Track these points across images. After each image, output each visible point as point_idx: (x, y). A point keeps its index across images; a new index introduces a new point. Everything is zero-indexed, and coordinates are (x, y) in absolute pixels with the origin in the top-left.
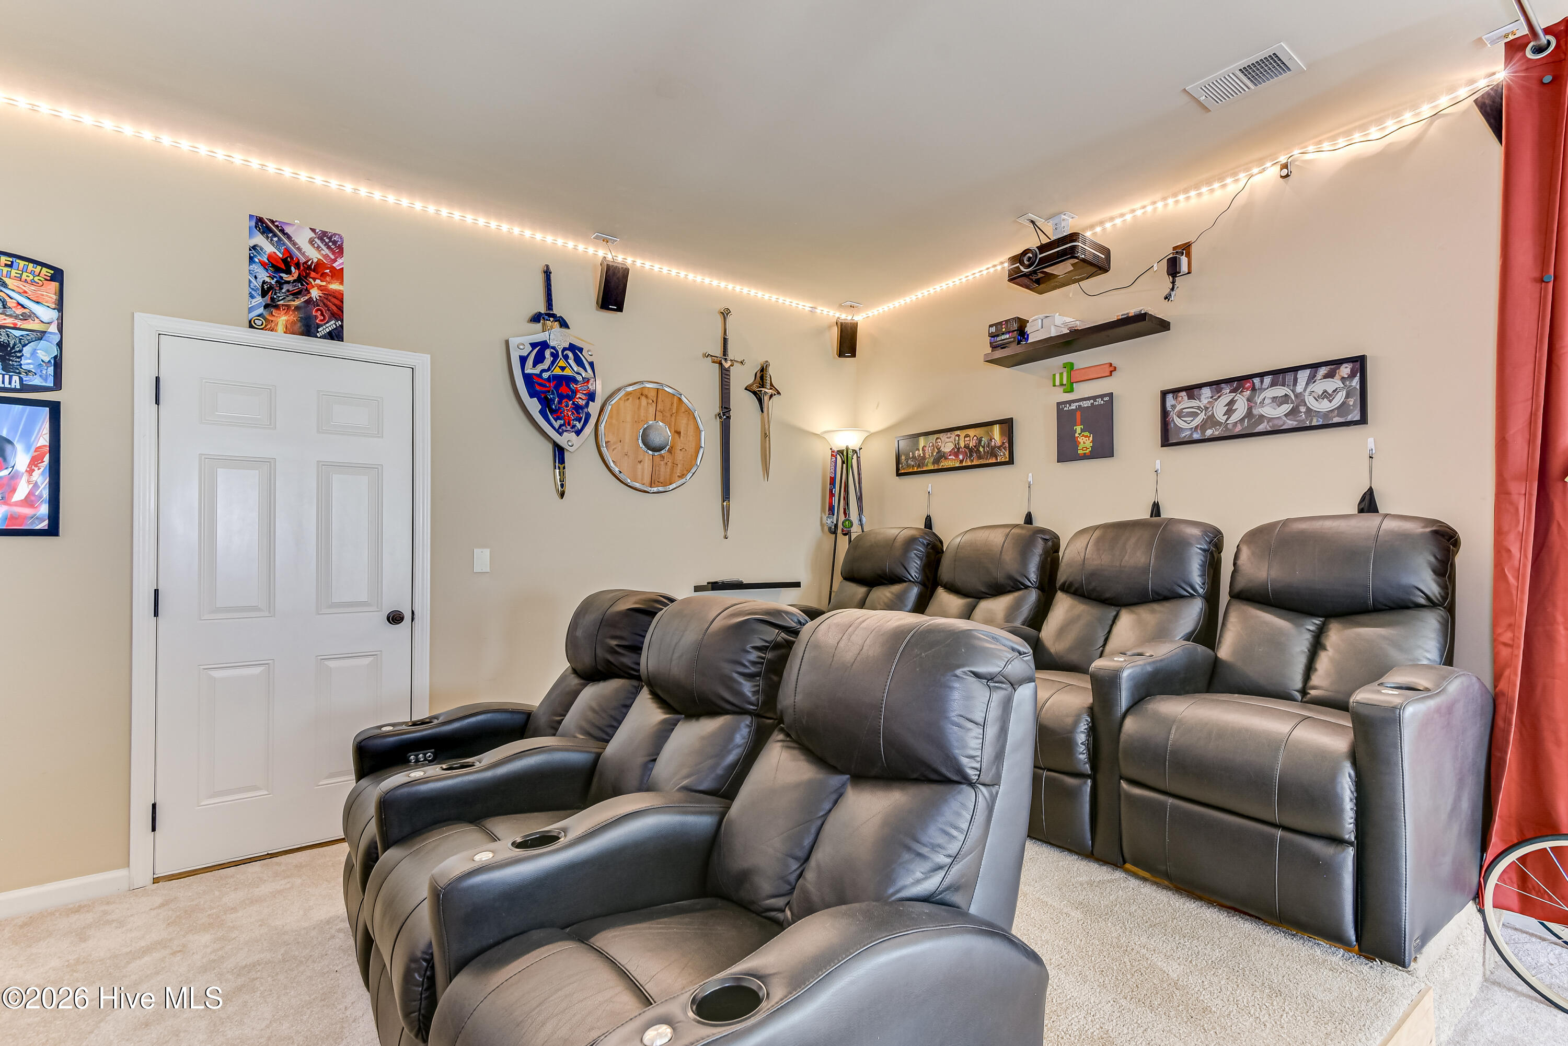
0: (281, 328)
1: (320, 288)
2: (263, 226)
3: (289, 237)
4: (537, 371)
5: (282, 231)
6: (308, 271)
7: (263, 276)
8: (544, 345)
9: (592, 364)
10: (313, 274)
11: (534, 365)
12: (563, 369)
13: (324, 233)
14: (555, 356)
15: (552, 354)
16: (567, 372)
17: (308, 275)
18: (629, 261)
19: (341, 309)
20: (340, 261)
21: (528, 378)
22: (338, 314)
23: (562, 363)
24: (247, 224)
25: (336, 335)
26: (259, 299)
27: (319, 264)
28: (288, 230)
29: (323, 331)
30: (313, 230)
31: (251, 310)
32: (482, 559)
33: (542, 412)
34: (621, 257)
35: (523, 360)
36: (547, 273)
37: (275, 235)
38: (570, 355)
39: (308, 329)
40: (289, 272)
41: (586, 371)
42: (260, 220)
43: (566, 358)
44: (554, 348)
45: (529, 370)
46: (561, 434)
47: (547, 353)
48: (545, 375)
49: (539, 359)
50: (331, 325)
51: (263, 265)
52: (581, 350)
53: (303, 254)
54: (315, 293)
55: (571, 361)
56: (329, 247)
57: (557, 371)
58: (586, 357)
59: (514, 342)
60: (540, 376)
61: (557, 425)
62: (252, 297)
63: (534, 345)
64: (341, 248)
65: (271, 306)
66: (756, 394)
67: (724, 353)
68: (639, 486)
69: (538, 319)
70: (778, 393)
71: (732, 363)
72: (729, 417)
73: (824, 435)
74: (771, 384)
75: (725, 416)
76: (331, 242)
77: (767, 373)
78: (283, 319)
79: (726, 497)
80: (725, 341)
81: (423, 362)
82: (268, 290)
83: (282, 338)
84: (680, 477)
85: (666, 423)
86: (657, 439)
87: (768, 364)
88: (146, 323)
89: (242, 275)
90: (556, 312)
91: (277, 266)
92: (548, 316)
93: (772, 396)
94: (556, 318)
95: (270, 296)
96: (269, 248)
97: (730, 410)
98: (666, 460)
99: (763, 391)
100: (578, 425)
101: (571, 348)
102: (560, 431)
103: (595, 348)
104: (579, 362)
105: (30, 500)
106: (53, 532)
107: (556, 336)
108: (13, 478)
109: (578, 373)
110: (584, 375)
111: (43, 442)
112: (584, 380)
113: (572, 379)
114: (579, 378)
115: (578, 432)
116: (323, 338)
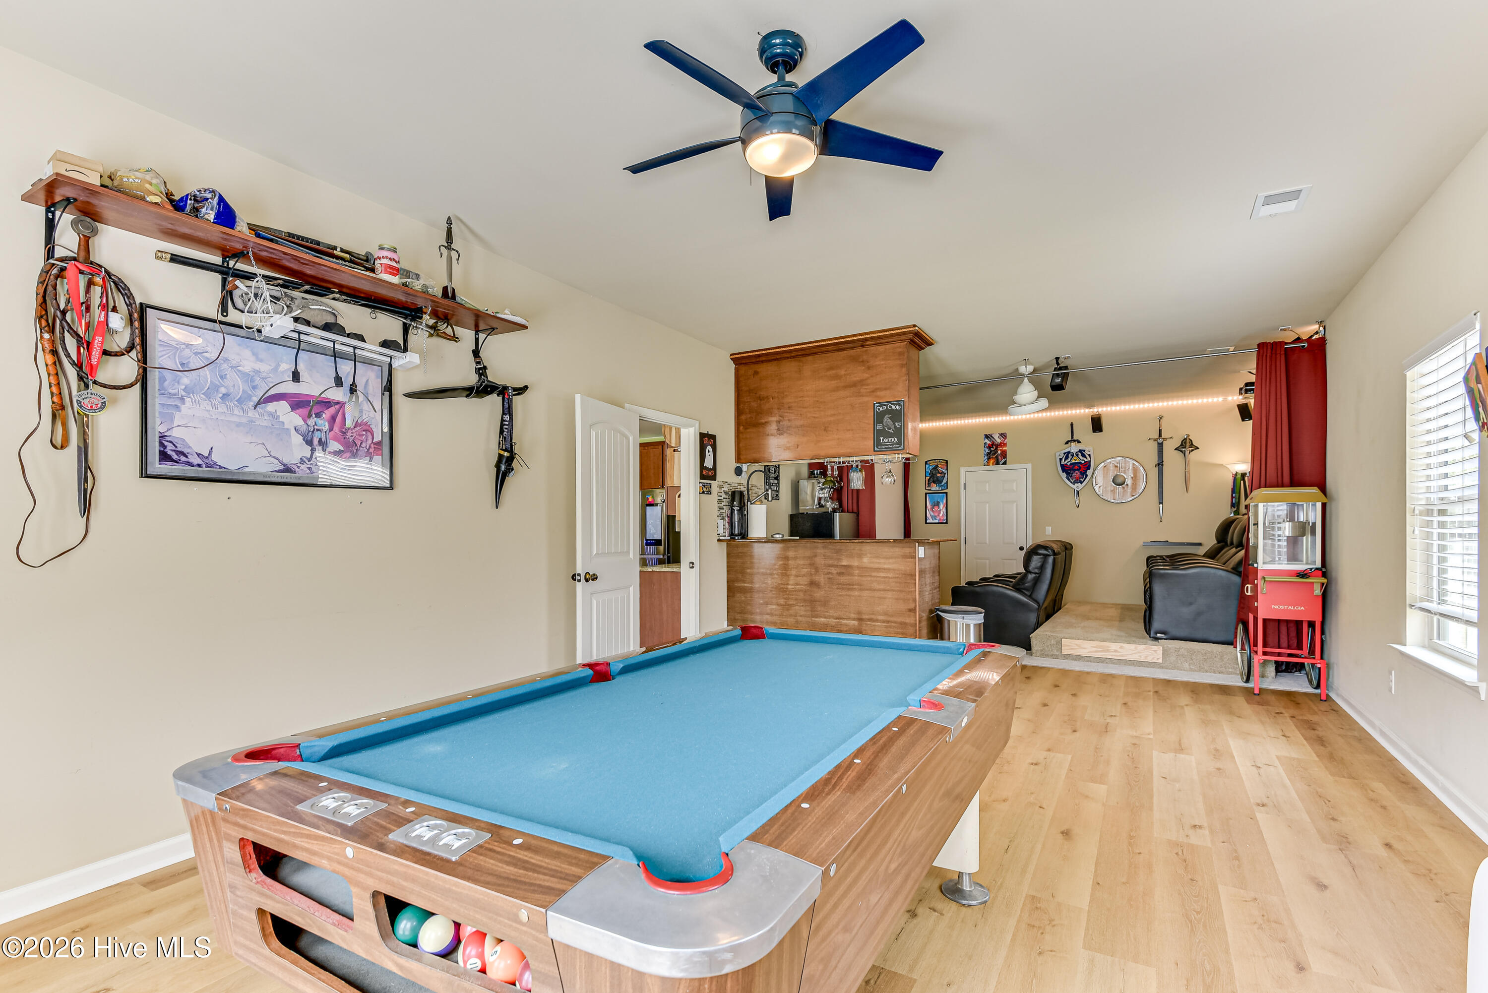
0: (991, 464)
1: (1001, 450)
2: (987, 437)
3: (993, 438)
5: (991, 436)
6: (997, 446)
7: (987, 451)
8: (1069, 452)
9: (1089, 455)
10: (999, 447)
11: (1065, 461)
12: (1075, 460)
13: (1001, 433)
14: (1073, 456)
15: (1071, 455)
16: (1078, 461)
18: (1100, 410)
19: (1006, 455)
20: (1006, 440)
21: (1063, 466)
22: (1005, 457)
23: (1075, 458)
24: (983, 436)
25: (1005, 463)
26: (986, 457)
27: (1001, 443)
29: (1001, 462)
30: (999, 433)
31: (984, 461)
32: (1049, 530)
33: (1067, 478)
34: (1095, 410)
35: (1061, 459)
36: (1072, 425)
37: (990, 438)
38: (1080, 454)
39: (998, 463)
40: (993, 448)
41: (1086, 458)
42: (986, 435)
43: (1077, 455)
44: (1073, 453)
45: (1063, 462)
47: (1070, 455)
48: (1069, 464)
49: (1067, 458)
50: (1004, 460)
51: (987, 447)
52: (1084, 451)
53: (996, 441)
54: (999, 452)
55: (1080, 456)
56: (1003, 437)
57: (1073, 461)
58: (1086, 454)
59: (1057, 454)
60: (1066, 464)
61: (1073, 481)
63: (1064, 454)
64: (1006, 436)
65: (989, 459)
66: (1181, 451)
67: (1160, 435)
68: (1113, 501)
69: (1067, 443)
70: (1197, 448)
71: (1165, 439)
72: (1163, 465)
73: (1228, 466)
74: (1192, 445)
75: (1160, 465)
76: (1003, 435)
77: (1190, 439)
78: (992, 461)
79: (1161, 503)
80: (1160, 431)
81: (1029, 466)
82: (988, 454)
83: (991, 467)
84: (1133, 496)
85: (1125, 473)
86: (1120, 480)
87: (1188, 436)
88: (962, 470)
89: (982, 452)
90: (1075, 438)
91: (990, 447)
92: (1071, 441)
93: (1192, 450)
94: (1075, 441)
95: (989, 456)
96: (988, 442)
97: (1163, 461)
98: (1125, 489)
99: (1184, 449)
100: (1082, 480)
101: (1080, 451)
102: (1074, 483)
103: (1091, 449)
104: (1083, 456)
105: (943, 515)
106: (946, 523)
107: (1074, 448)
108: (940, 510)
109: (1082, 460)
110: (1086, 460)
111: (945, 502)
112: (1085, 462)
113: (1080, 463)
114: (1083, 462)
115: (1081, 483)
116: (1002, 464)
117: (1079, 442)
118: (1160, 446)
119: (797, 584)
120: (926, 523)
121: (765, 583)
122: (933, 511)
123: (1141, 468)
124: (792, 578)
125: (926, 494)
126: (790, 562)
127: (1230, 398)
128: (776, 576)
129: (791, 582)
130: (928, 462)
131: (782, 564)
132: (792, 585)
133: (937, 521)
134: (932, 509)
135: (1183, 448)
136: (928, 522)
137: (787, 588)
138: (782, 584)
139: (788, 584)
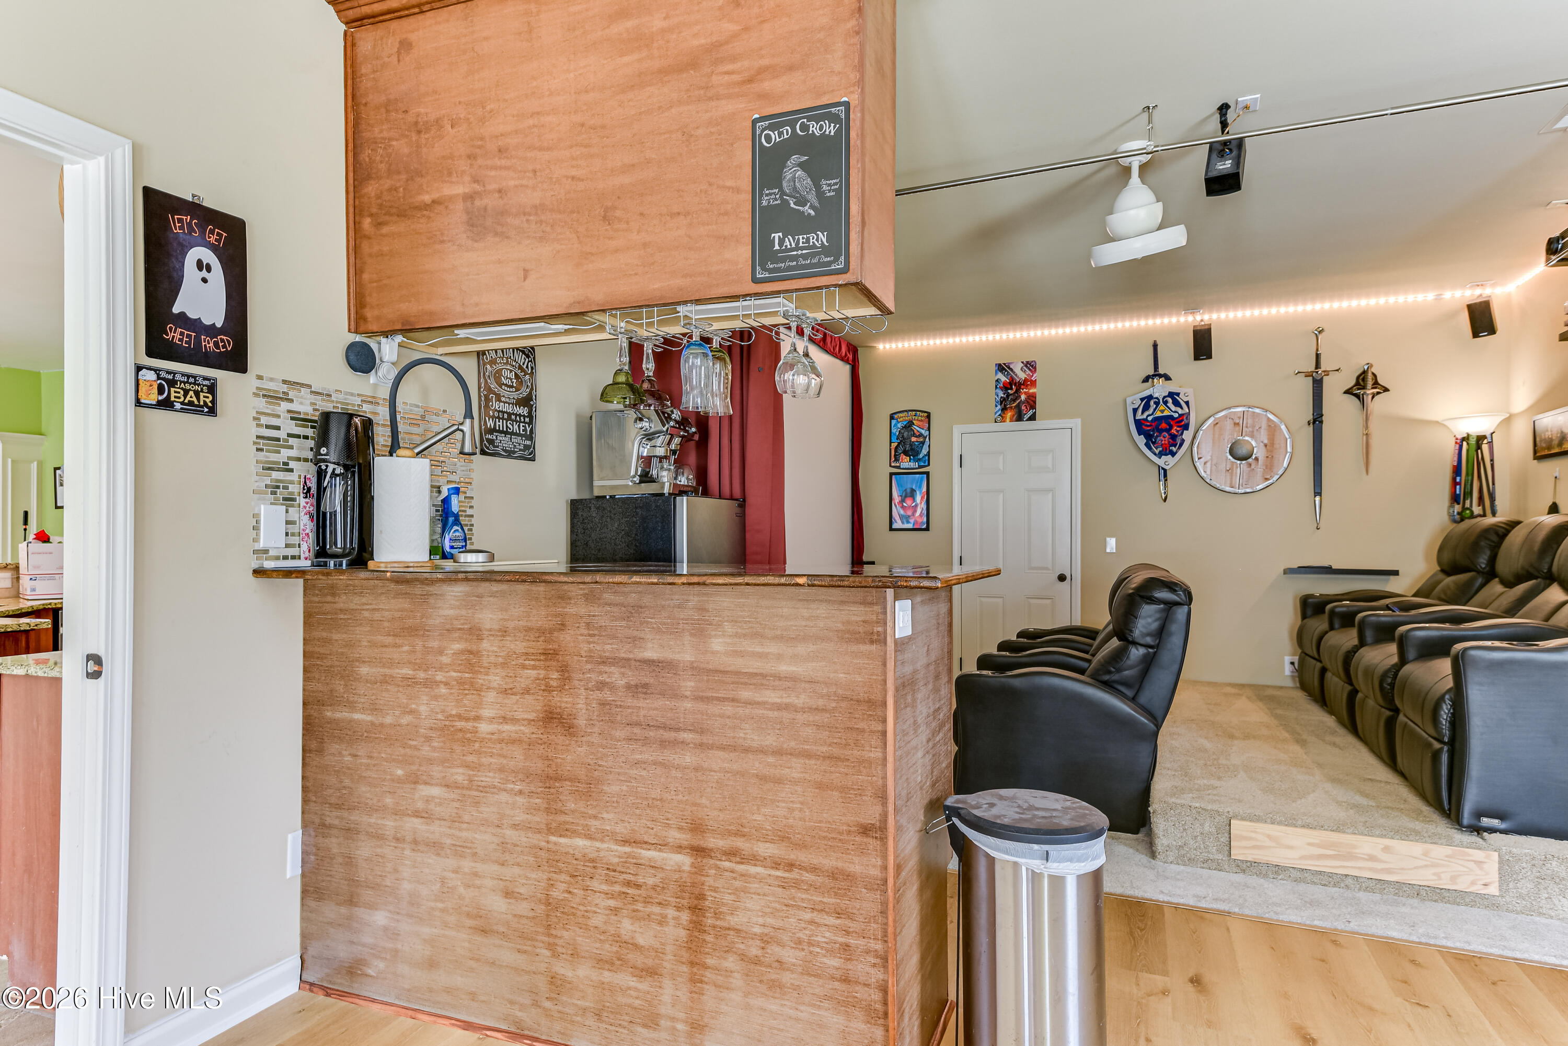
0: (1008, 420)
1: (1025, 393)
2: (1001, 368)
3: (1012, 370)
4: (1144, 416)
5: (1009, 368)
6: (1020, 385)
7: (1001, 394)
8: (1150, 397)
9: (1187, 403)
10: (1022, 387)
11: (1142, 413)
12: (1162, 411)
13: (1028, 362)
14: (1157, 404)
15: (1155, 403)
16: (1167, 413)
17: (1020, 388)
18: (1210, 317)
19: (1035, 402)
20: (1035, 375)
21: (1138, 423)
22: (1033, 407)
23: (1162, 407)
24: (994, 368)
25: (1033, 418)
26: (999, 407)
27: (1026, 380)
28: (1011, 367)
29: (1026, 417)
30: (1023, 362)
31: (996, 413)
32: (1112, 544)
33: (1147, 445)
34: (1199, 318)
35: (1135, 411)
36: (1155, 346)
37: (1006, 371)
38: (1170, 400)
39: (1019, 418)
40: (1011, 389)
41: (1182, 408)
42: (1000, 365)
43: (1166, 403)
44: (1157, 398)
45: (1139, 416)
46: (1160, 458)
47: (1152, 403)
48: (1150, 418)
49: (1146, 408)
50: (1031, 413)
51: (1001, 388)
52: (1178, 394)
53: (1018, 377)
54: (1023, 397)
55: (1170, 404)
56: (1030, 370)
57: (1158, 414)
58: (1182, 399)
59: (1129, 400)
60: (1146, 420)
61: (1157, 452)
62: (996, 406)
63: (1142, 400)
64: (1035, 368)
65: (1004, 409)
66: (1357, 396)
67: (1318, 365)
68: (1228, 489)
69: (1146, 380)
70: (1386, 390)
71: (1327, 373)
72: (1321, 422)
73: (1446, 423)
74: (1376, 384)
75: (1317, 420)
76: (1030, 366)
77: (1373, 374)
78: (1009, 414)
79: (1318, 492)
80: (1318, 356)
81: (1076, 423)
82: (1003, 401)
83: (1009, 425)
84: (1267, 479)
85: (1252, 437)
86: (1242, 451)
87: (1370, 365)
88: (957, 430)
89: (992, 396)
90: (1161, 371)
91: (1006, 387)
92: (1154, 375)
93: (1378, 393)
94: (1160, 376)
95: (1004, 404)
96: (1003, 379)
97: (1322, 415)
98: (1253, 467)
99: (1362, 392)
100: (1174, 449)
101: (1171, 395)
102: (1160, 455)
103: (1190, 391)
104: (1177, 404)
105: (921, 515)
106: (927, 529)
107: (1159, 389)
108: (916, 506)
110: (1180, 411)
111: (924, 489)
112: (1181, 415)
113: (1171, 417)
114: (1176, 415)
115: (1173, 454)
116: (1027, 420)
117: (1167, 378)
118: (1318, 385)
119: (505, 719)
120: (891, 529)
121: (412, 712)
122: (903, 507)
123: (1283, 427)
124: (491, 696)
125: (891, 474)
126: (485, 645)
127: (1448, 295)
128: (443, 690)
129: (487, 713)
130: (896, 416)
131: (462, 652)
132: (491, 720)
133: (910, 526)
134: (903, 501)
135: (1359, 389)
136: (894, 527)
137: (475, 731)
138: (460, 717)
139: (477, 718)
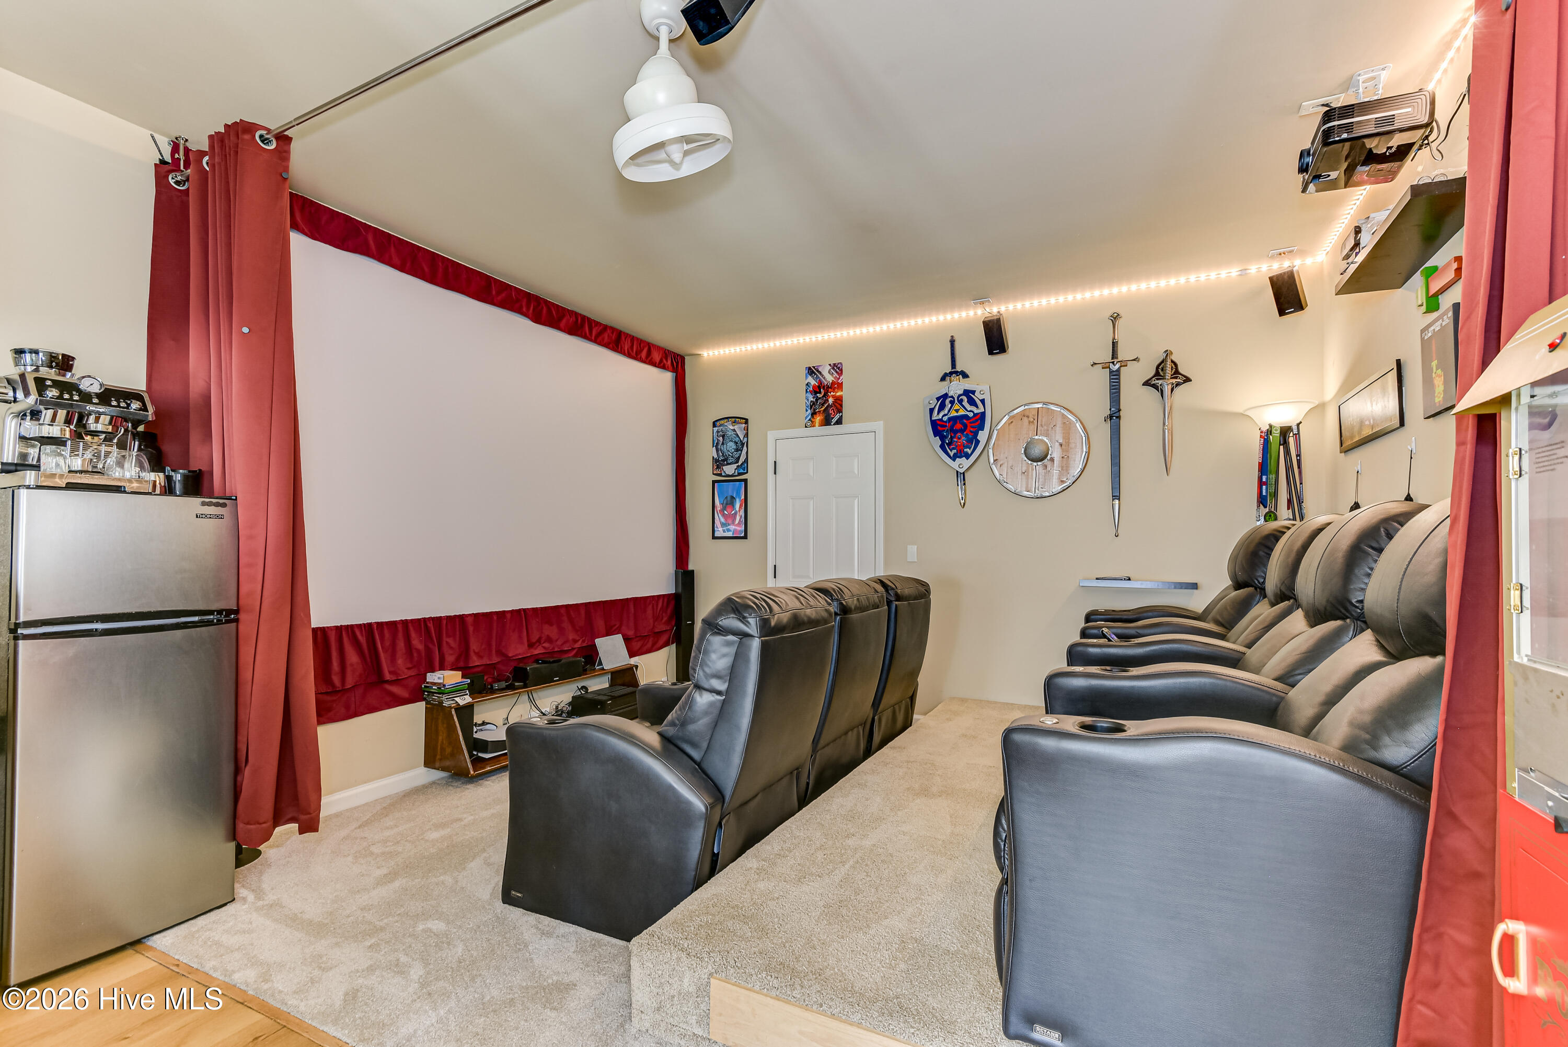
0: (817, 424)
1: (833, 396)
2: (811, 371)
3: (820, 373)
4: (940, 416)
5: (818, 371)
6: (829, 388)
7: (811, 398)
8: (945, 396)
9: (983, 401)
10: (830, 390)
11: (938, 413)
12: (957, 411)
13: (834, 364)
14: (952, 403)
15: (950, 402)
16: (962, 412)
17: (828, 392)
18: (1003, 309)
19: (841, 406)
20: (841, 378)
21: (934, 424)
22: (840, 410)
23: (957, 407)
24: (804, 372)
25: (839, 422)
26: (809, 411)
27: (833, 383)
28: (820, 370)
29: (834, 421)
30: (830, 365)
31: (806, 418)
32: (912, 553)
33: (942, 447)
34: (993, 309)
35: (932, 410)
36: (952, 342)
37: (815, 374)
38: (965, 399)
39: (828, 421)
40: (820, 393)
41: (977, 407)
42: (810, 368)
43: (961, 402)
44: (952, 397)
45: (935, 417)
46: (954, 460)
47: (947, 401)
48: (945, 419)
49: (942, 407)
50: (837, 416)
51: (811, 392)
52: (973, 392)
53: (826, 380)
54: (831, 400)
55: (965, 403)
56: (837, 372)
57: (954, 414)
58: (977, 397)
59: (926, 401)
60: (941, 420)
61: (952, 454)
62: (807, 411)
63: (938, 399)
64: (841, 370)
65: (814, 414)
66: (1155, 386)
67: (1114, 355)
68: (1026, 493)
69: (943, 379)
70: (1187, 380)
71: (1124, 364)
72: (1119, 417)
73: (1248, 413)
74: (1176, 373)
75: (1114, 417)
76: (837, 368)
77: (1172, 361)
78: (818, 419)
79: (1116, 497)
80: (1114, 345)
81: (879, 426)
82: (813, 405)
83: (818, 430)
84: (1063, 482)
85: (1047, 436)
86: (1037, 451)
87: (1168, 353)
88: (771, 436)
89: (803, 399)
90: (959, 369)
91: (816, 391)
92: (951, 373)
93: (1178, 385)
94: (956, 373)
95: (813, 409)
96: (813, 382)
97: (1119, 410)
98: (1049, 468)
99: (1160, 382)
100: (969, 451)
101: (967, 393)
102: (954, 458)
103: (986, 388)
104: (972, 402)
105: (739, 524)
106: (745, 537)
107: (956, 387)
108: (736, 513)
109: (971, 411)
110: (976, 411)
111: (743, 497)
112: (975, 415)
113: (966, 417)
114: (971, 415)
115: (968, 456)
116: (834, 424)
117: (965, 375)
118: (1115, 377)
120: (714, 537)
122: (723, 515)
123: (1078, 425)
125: (714, 482)
127: (1253, 269)
130: (718, 424)
133: (730, 534)
134: (724, 508)
135: (1157, 379)
136: (716, 535)
